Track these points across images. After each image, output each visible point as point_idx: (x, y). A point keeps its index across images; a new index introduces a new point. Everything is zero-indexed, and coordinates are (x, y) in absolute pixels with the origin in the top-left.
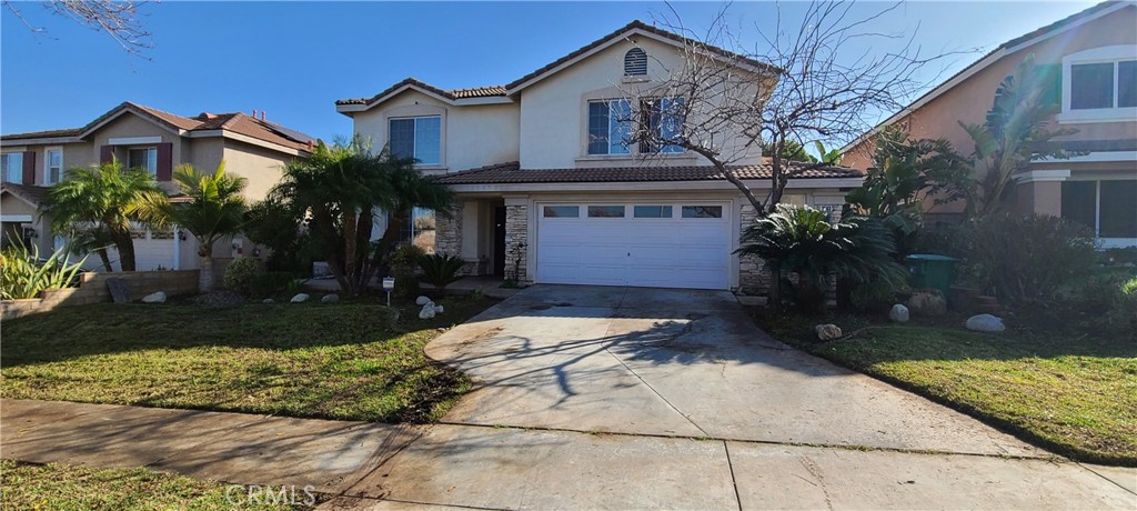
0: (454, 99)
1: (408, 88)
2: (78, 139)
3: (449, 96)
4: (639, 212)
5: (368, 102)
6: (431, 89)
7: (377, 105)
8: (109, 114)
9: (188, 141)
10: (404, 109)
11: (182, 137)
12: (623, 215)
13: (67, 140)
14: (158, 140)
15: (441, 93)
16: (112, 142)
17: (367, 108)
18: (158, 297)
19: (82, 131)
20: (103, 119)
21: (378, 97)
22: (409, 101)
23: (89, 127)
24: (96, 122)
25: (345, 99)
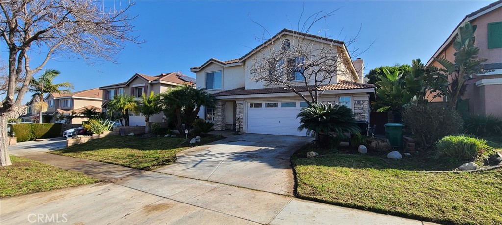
0: (225, 64)
1: (211, 62)
2: (125, 85)
3: (223, 64)
4: (284, 105)
5: (200, 68)
6: (218, 62)
7: (202, 69)
8: (133, 77)
9: (152, 84)
10: (210, 69)
11: (150, 84)
12: (277, 106)
13: (123, 86)
14: (144, 85)
15: (221, 63)
16: (134, 86)
17: (199, 70)
18: (132, 134)
19: (126, 83)
20: (131, 79)
21: (202, 66)
22: (212, 66)
23: (128, 82)
24: (130, 80)
25: (193, 67)
